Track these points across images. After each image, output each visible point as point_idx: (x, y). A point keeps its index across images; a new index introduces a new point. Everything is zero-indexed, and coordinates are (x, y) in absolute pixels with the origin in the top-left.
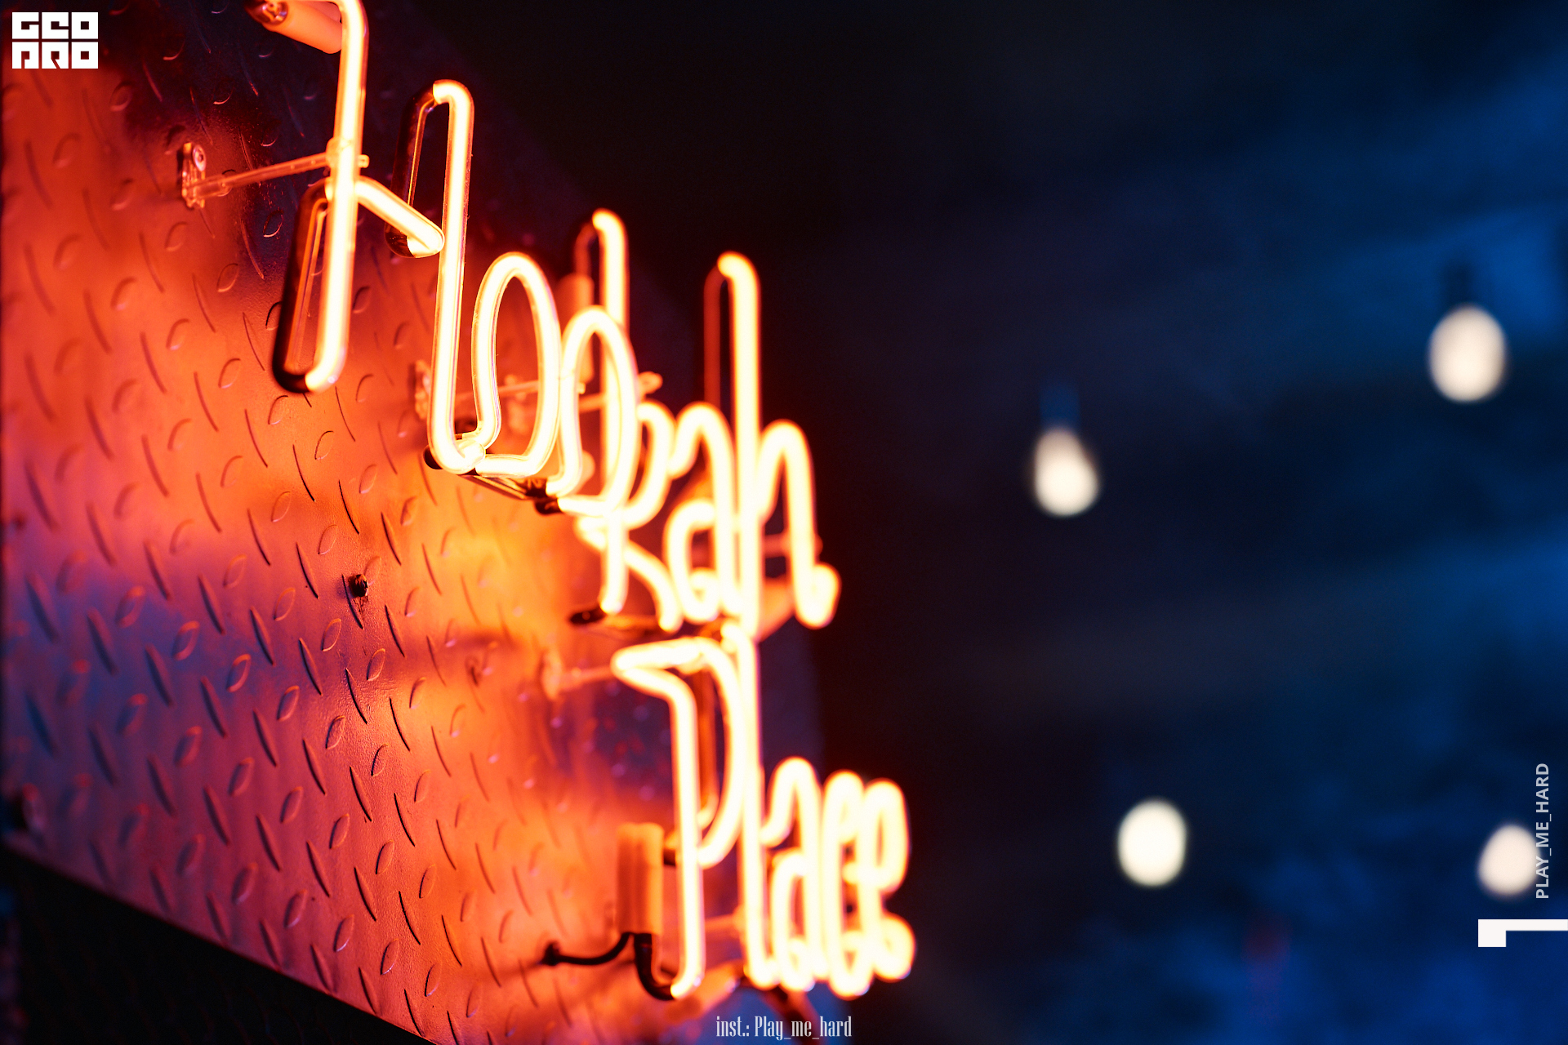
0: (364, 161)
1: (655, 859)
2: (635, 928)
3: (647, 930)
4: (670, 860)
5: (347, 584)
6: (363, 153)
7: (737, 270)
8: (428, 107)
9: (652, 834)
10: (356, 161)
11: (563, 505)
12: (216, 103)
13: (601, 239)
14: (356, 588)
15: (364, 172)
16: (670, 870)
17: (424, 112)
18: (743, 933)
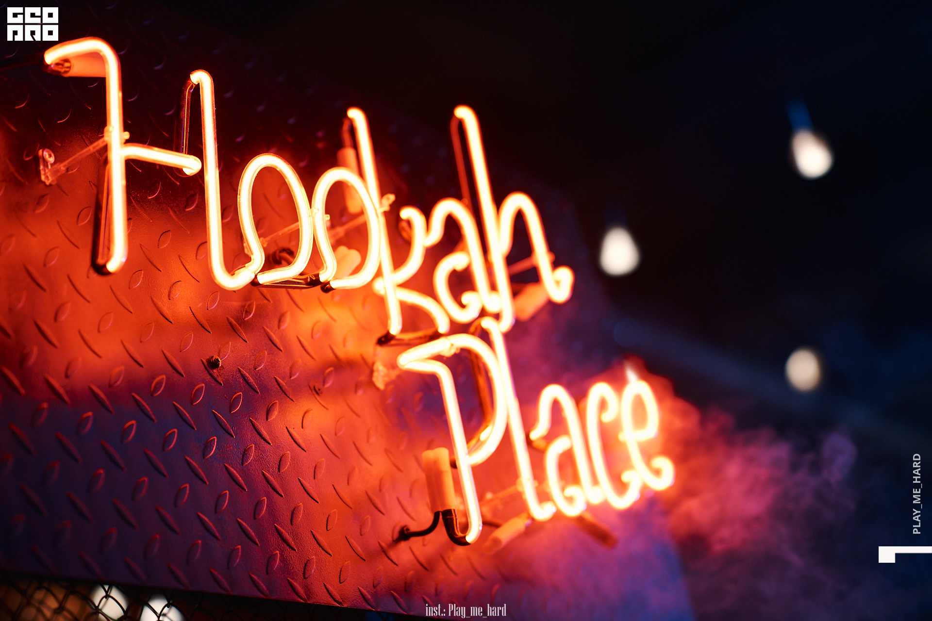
0: (127, 135)
1: (446, 467)
2: (440, 509)
3: (448, 508)
4: (454, 465)
5: (206, 363)
6: (125, 130)
7: (465, 114)
8: (191, 89)
9: (442, 453)
10: (121, 136)
11: (334, 284)
12: (59, 122)
13: (354, 124)
14: (213, 364)
15: (127, 142)
16: (454, 470)
17: (189, 91)
18: (524, 493)
